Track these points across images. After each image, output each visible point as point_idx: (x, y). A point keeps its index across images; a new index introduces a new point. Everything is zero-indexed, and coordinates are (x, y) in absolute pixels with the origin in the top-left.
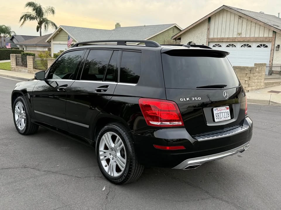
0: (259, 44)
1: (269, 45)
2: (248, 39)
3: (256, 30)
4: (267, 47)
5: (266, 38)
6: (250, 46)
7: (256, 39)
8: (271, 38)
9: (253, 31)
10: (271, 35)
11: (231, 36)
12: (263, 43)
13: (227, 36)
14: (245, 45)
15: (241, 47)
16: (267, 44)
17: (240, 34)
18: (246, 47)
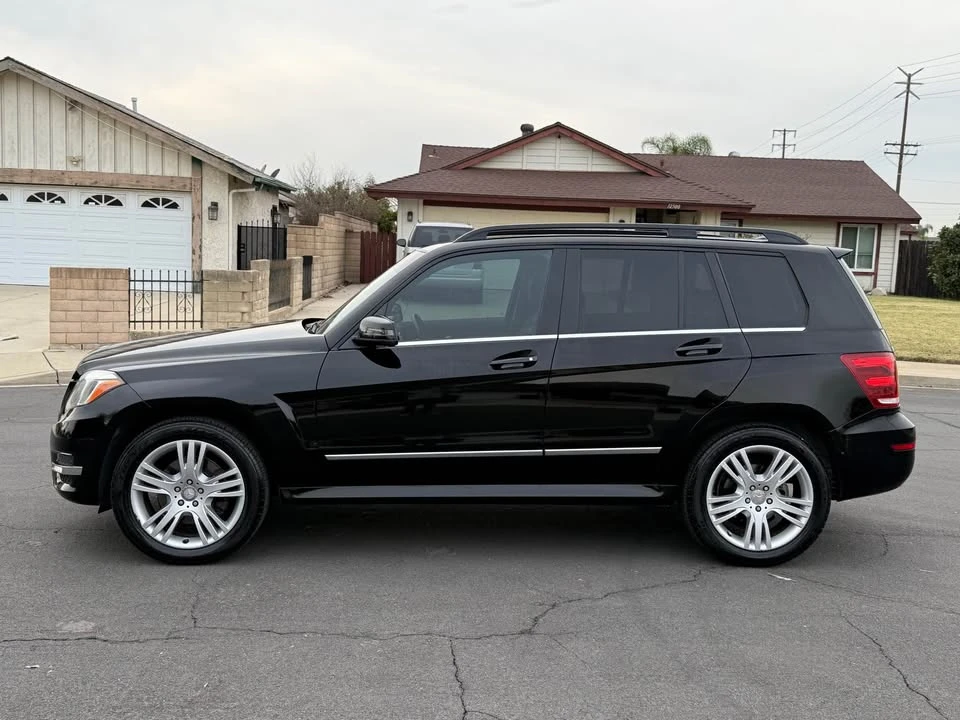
0: (147, 197)
1: (185, 202)
2: (111, 178)
3: (135, 152)
4: (175, 206)
5: (172, 179)
6: (118, 203)
7: (137, 182)
8: (188, 181)
9: (123, 154)
10: (186, 171)
11: (43, 166)
12: (161, 196)
13: (27, 165)
14: (99, 198)
15: (86, 202)
16: (174, 198)
17: (78, 161)
18: (103, 204)
